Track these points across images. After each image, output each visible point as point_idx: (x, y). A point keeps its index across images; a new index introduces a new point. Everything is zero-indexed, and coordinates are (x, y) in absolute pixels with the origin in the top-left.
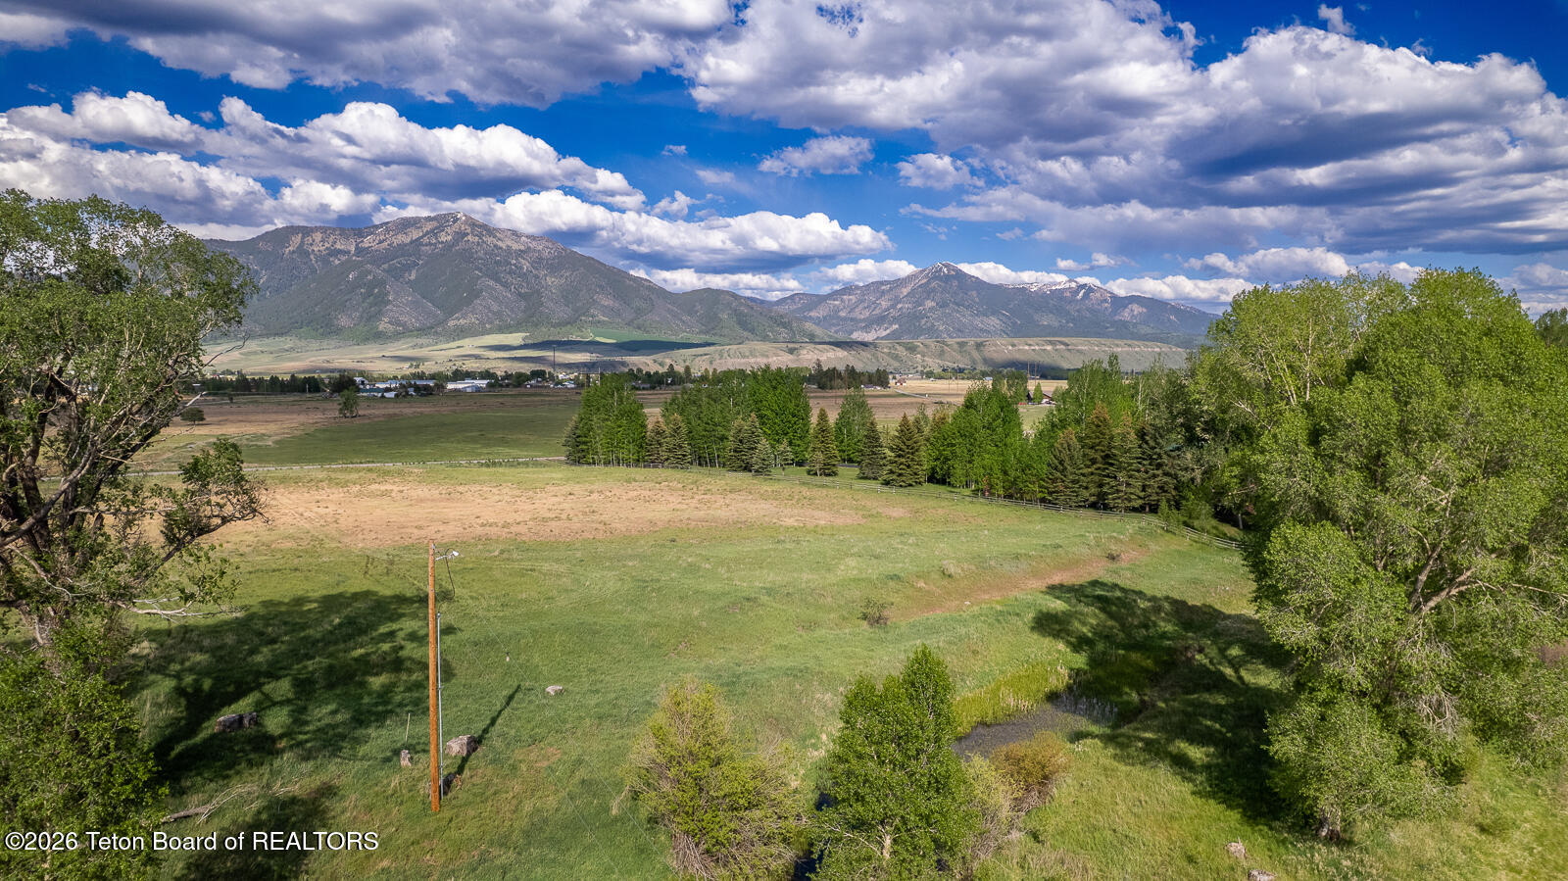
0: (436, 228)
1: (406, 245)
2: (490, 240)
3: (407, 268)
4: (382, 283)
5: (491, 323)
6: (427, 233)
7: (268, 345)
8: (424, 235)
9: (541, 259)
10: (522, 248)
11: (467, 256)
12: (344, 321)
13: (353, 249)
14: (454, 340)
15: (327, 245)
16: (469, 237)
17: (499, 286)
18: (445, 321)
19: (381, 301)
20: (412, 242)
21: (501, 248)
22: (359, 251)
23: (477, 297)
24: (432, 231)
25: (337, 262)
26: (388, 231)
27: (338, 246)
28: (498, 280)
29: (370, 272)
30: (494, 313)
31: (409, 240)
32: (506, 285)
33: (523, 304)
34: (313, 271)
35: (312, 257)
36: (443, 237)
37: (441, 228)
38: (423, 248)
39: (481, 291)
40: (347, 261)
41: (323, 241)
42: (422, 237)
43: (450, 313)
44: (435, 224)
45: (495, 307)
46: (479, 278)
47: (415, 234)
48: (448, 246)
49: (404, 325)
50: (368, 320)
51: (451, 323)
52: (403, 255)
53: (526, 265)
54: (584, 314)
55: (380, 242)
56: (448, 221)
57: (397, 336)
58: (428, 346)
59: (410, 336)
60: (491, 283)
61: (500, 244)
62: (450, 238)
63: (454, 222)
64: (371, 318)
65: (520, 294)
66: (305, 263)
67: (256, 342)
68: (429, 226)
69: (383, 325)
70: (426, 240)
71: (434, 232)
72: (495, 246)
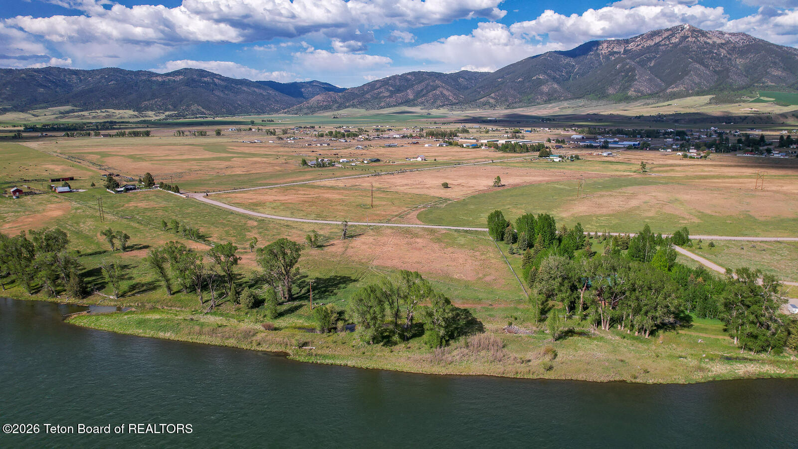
0: (670, 35)
1: (651, 46)
2: (702, 39)
3: (650, 60)
4: (632, 70)
5: (693, 90)
6: (665, 38)
7: (572, 104)
8: (662, 40)
9: (734, 48)
10: (723, 42)
11: (686, 50)
12: (611, 91)
13: (622, 50)
14: (668, 100)
15: (609, 50)
16: (689, 39)
17: (702, 68)
18: (665, 89)
19: (632, 79)
20: (655, 44)
21: (709, 43)
22: (626, 51)
23: (687, 74)
24: (668, 37)
25: (613, 58)
26: (642, 39)
27: (615, 50)
28: (702, 64)
29: (627, 64)
30: (695, 84)
31: (653, 43)
32: (707, 66)
33: (716, 77)
34: (601, 64)
35: (601, 56)
36: (674, 40)
37: (673, 35)
38: (661, 48)
39: (690, 71)
40: (619, 57)
41: (607, 47)
42: (661, 41)
43: (669, 85)
44: (670, 32)
45: (697, 80)
46: (690, 63)
47: (657, 39)
48: (676, 45)
49: (642, 92)
50: (623, 90)
51: (669, 91)
52: (648, 53)
53: (723, 52)
54: (757, 82)
55: (638, 46)
56: (678, 30)
57: (636, 99)
58: (652, 104)
59: (643, 98)
60: (698, 66)
61: (709, 41)
62: (677, 40)
63: (681, 30)
64: (626, 88)
65: (715, 71)
66: (597, 60)
67: (568, 102)
68: (666, 34)
69: (631, 93)
70: (663, 42)
71: (668, 38)
72: (706, 43)
